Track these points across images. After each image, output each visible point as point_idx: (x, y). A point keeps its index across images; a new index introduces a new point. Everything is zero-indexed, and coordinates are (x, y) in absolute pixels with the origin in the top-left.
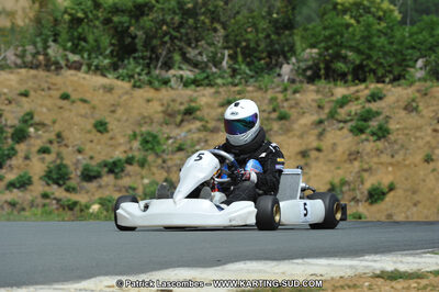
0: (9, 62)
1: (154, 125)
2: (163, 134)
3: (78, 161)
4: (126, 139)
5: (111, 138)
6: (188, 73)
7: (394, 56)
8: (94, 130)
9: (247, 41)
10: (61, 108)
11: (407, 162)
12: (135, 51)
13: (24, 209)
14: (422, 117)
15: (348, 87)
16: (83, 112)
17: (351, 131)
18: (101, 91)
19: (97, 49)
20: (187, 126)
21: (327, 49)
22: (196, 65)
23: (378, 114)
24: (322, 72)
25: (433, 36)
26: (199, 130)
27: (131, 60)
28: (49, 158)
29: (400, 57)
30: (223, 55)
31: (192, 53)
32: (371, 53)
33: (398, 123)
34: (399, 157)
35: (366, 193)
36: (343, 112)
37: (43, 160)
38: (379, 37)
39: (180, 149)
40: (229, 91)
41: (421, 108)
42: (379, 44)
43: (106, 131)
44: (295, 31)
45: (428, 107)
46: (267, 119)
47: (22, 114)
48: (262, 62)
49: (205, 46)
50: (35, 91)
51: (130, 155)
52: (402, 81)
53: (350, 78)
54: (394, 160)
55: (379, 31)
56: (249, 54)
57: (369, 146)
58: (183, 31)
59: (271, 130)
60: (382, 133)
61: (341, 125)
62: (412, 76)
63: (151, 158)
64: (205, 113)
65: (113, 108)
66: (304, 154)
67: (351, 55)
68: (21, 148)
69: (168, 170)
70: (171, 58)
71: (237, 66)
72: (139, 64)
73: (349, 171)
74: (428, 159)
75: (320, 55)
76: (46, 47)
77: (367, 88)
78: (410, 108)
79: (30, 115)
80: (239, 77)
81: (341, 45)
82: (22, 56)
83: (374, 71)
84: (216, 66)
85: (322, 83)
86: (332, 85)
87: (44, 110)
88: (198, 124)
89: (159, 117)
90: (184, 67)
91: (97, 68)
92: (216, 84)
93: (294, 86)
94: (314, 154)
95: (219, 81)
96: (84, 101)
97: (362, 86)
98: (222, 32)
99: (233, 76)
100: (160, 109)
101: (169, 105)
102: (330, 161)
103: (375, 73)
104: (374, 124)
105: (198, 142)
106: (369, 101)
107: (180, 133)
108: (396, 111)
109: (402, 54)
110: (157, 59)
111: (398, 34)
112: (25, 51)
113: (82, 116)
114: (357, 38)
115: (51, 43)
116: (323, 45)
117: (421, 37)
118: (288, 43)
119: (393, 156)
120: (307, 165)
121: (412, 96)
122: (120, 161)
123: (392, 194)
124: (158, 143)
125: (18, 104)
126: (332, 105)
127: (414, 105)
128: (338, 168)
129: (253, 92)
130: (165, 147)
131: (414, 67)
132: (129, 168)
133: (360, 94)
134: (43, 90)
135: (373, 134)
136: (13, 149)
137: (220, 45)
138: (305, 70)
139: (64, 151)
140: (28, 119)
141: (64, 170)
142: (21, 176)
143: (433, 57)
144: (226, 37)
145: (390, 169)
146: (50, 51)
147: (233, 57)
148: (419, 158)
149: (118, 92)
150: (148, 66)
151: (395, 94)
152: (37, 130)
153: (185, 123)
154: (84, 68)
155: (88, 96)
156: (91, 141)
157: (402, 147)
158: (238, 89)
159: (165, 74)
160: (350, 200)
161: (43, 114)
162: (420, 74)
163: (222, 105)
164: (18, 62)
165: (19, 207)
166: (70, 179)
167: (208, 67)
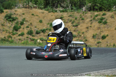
0: (20, 7)
3: (35, 30)
6: (61, 9)
8: (39, 22)
9: (75, 2)
10: (32, 17)
11: (111, 30)
12: (49, 4)
13: (22, 41)
14: (115, 19)
15: (98, 12)
16: (37, 18)
17: (98, 22)
18: (41, 13)
19: (40, 4)
21: (93, 3)
22: (63, 7)
23: (104, 18)
24: (92, 9)
28: (28, 29)
29: (110, 5)
31: (62, 4)
34: (109, 29)
35: (101, 37)
36: (96, 18)
37: (27, 29)
41: (114, 17)
43: (42, 22)
46: (79, 20)
49: (65, 3)
50: (26, 13)
51: (47, 28)
52: (110, 11)
53: (98, 10)
57: (102, 26)
59: (80, 22)
60: (105, 23)
61: (96, 21)
66: (87, 28)
68: (22, 26)
71: (72, 8)
73: (98, 32)
75: (91, 5)
76: (29, 3)
77: (102, 12)
78: (112, 17)
79: (25, 19)
81: (96, 3)
82: (23, 5)
85: (92, 11)
86: (94, 12)
87: (28, 18)
90: (60, 8)
91: (40, 8)
93: (86, 12)
94: (90, 28)
95: (68, 11)
96: (37, 16)
97: (101, 12)
101: (56, 17)
102: (94, 29)
103: (104, 9)
104: (104, 21)
106: (103, 16)
112: (24, 4)
113: (37, 19)
116: (92, 3)
119: (108, 28)
120: (88, 30)
123: (107, 37)
125: (22, 16)
126: (94, 16)
128: (95, 31)
134: (28, 13)
135: (103, 23)
136: (20, 27)
138: (88, 8)
139: (32, 27)
140: (24, 20)
141: (32, 32)
142: (22, 33)
145: (107, 31)
146: (30, 4)
150: (52, 7)
151: (109, 14)
152: (26, 22)
154: (37, 8)
155: (38, 15)
156: (38, 25)
157: (110, 26)
158: (73, 13)
159: (56, 9)
160: (98, 39)
161: (27, 19)
162: (114, 9)
163: (69, 16)
164: (23, 7)
165: (21, 40)
166: (33, 34)
167: (66, 8)
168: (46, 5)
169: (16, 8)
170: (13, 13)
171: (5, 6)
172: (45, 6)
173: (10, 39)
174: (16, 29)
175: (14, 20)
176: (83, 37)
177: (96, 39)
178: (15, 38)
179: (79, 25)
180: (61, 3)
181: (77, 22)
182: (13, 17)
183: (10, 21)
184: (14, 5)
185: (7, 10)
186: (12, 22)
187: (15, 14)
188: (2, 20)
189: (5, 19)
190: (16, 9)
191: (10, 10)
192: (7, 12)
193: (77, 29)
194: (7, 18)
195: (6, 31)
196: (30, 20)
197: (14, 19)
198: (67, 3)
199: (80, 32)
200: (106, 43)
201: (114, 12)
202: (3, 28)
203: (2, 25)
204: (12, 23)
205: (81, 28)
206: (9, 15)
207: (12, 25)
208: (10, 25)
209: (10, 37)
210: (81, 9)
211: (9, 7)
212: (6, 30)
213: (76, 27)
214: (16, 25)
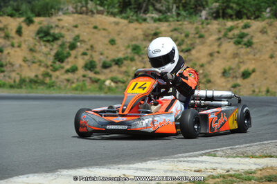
0: (69, 11)
1: (138, 41)
2: (143, 45)
3: (101, 59)
4: (124, 48)
5: (117, 48)
6: (156, 15)
7: (256, 7)
8: (109, 44)
10: (93, 33)
11: (261, 59)
12: (130, 5)
13: (73, 83)
14: (269, 36)
15: (233, 22)
16: (104, 35)
17: (235, 43)
18: (113, 25)
19: (111, 5)
21: (223, 3)
22: (160, 11)
23: (247, 35)
24: (221, 14)
27: (128, 10)
28: (87, 58)
29: (258, 7)
30: (173, 6)
31: (158, 6)
32: (245, 5)
33: (257, 39)
34: (257, 56)
35: (241, 74)
36: (230, 34)
37: (83, 59)
40: (176, 24)
41: (269, 31)
43: (115, 44)
45: (272, 31)
46: (194, 38)
47: (74, 36)
49: (164, 2)
50: (81, 25)
51: (126, 56)
52: (260, 19)
53: (234, 17)
54: (255, 57)
57: (243, 50)
59: (195, 43)
60: (249, 44)
61: (229, 40)
62: (264, 16)
65: (118, 33)
66: (211, 55)
67: (234, 6)
68: (73, 53)
70: (147, 8)
71: (179, 12)
72: (132, 11)
73: (233, 63)
74: (272, 57)
75: (219, 6)
76: (87, 3)
77: (242, 22)
78: (263, 32)
79: (78, 36)
80: (181, 17)
81: (230, 1)
82: (76, 8)
83: (246, 14)
84: (169, 12)
85: (221, 20)
86: (225, 21)
87: (85, 34)
89: (141, 37)
90: (154, 12)
91: (112, 13)
92: (169, 21)
93: (209, 21)
94: (216, 54)
95: (171, 19)
96: (104, 29)
97: (240, 21)
99: (178, 16)
100: (142, 33)
101: (146, 31)
104: (245, 40)
106: (243, 28)
108: (256, 33)
109: (260, 6)
110: (141, 8)
112: (77, 6)
113: (105, 37)
115: (90, 2)
116: (220, 1)
119: (254, 55)
121: (264, 26)
122: (121, 59)
123: (254, 74)
124: (140, 50)
125: (73, 31)
126: (226, 30)
127: (265, 30)
128: (228, 61)
129: (187, 24)
130: (143, 52)
131: (265, 12)
132: (125, 62)
133: (239, 25)
134: (85, 24)
135: (245, 44)
136: (69, 53)
137: (171, 2)
138: (212, 14)
139: (95, 55)
140: (77, 38)
141: (93, 64)
142: (73, 67)
143: (274, 7)
145: (253, 62)
146: (89, 6)
147: (178, 7)
148: (267, 56)
149: (121, 25)
150: (136, 12)
151: (256, 25)
152: (81, 44)
155: (106, 27)
156: (107, 49)
157: (259, 51)
158: (180, 23)
159: (144, 16)
160: (233, 77)
161: (84, 36)
162: (268, 15)
163: (172, 31)
164: (74, 11)
165: (71, 82)
166: (96, 67)
167: (166, 13)
168: (124, 7)
169: (60, 13)
170: (54, 25)
171: (37, 10)
172: (120, 9)
173: (47, 80)
174: (60, 58)
175: (55, 38)
176: (202, 73)
177: (230, 79)
178: (57, 77)
179: (194, 48)
180: (154, 2)
181: (189, 42)
182: (54, 33)
183: (48, 41)
184: (56, 7)
185: (42, 19)
186: (52, 43)
187: (57, 26)
188: (31, 39)
189: (37, 38)
190: (60, 16)
191: (47, 18)
192: (40, 23)
193: (189, 57)
194: (41, 35)
195: (39, 63)
196: (89, 40)
197: (57, 36)
198: (168, 2)
199: (195, 64)
200: (251, 86)
201: (267, 21)
202: (34, 57)
203: (31, 50)
204: (52, 45)
205: (197, 55)
206: (45, 29)
207: (51, 49)
208: (48, 50)
209: (47, 75)
210: (198, 15)
211: (46, 11)
212: (40, 61)
213: (186, 53)
214: (60, 50)
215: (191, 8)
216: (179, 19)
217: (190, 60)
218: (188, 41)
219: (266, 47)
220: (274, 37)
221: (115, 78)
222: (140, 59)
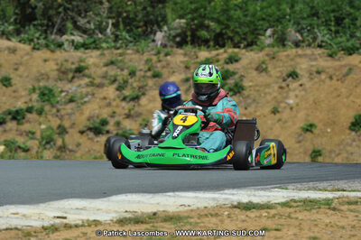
1: (50, 81)
2: (58, 88)
4: (27, 92)
5: (14, 92)
7: (248, 26)
20: (77, 82)
25: (279, 10)
26: (87, 85)
27: (31, 27)
30: (107, 23)
32: (229, 23)
33: (251, 81)
38: (236, 10)
39: (71, 101)
40: (112, 53)
42: (235, 17)
44: (167, 5)
45: (275, 68)
48: (140, 30)
54: (246, 112)
55: (236, 5)
56: (129, 23)
58: (74, 3)
62: (262, 43)
63: (47, 108)
64: (92, 71)
65: (16, 67)
67: (213, 24)
69: (61, 118)
70: (64, 26)
72: (38, 30)
74: (275, 111)
80: (120, 42)
83: (231, 39)
84: (101, 33)
88: (87, 80)
89: (54, 74)
92: (102, 47)
98: (107, 5)
99: (115, 41)
100: (55, 67)
105: (87, 95)
107: (72, 88)
108: (250, 71)
109: (255, 25)
110: (53, 26)
111: (251, 9)
114: (218, 11)
117: (270, 11)
118: (161, 14)
121: (262, 59)
122: (21, 110)
124: (54, 95)
127: (264, 66)
129: (132, 54)
130: (59, 99)
131: (264, 35)
132: (29, 116)
133: (220, 57)
137: (105, 15)
143: (279, 28)
144: (110, 9)
147: (115, 25)
148: (267, 110)
149: (20, 53)
153: (75, 80)
215: (138, 27)
216: (118, 45)
217: (139, 115)
218: (134, 83)
219: (265, 94)
220: (278, 77)
221: (13, 143)
222: (54, 110)
